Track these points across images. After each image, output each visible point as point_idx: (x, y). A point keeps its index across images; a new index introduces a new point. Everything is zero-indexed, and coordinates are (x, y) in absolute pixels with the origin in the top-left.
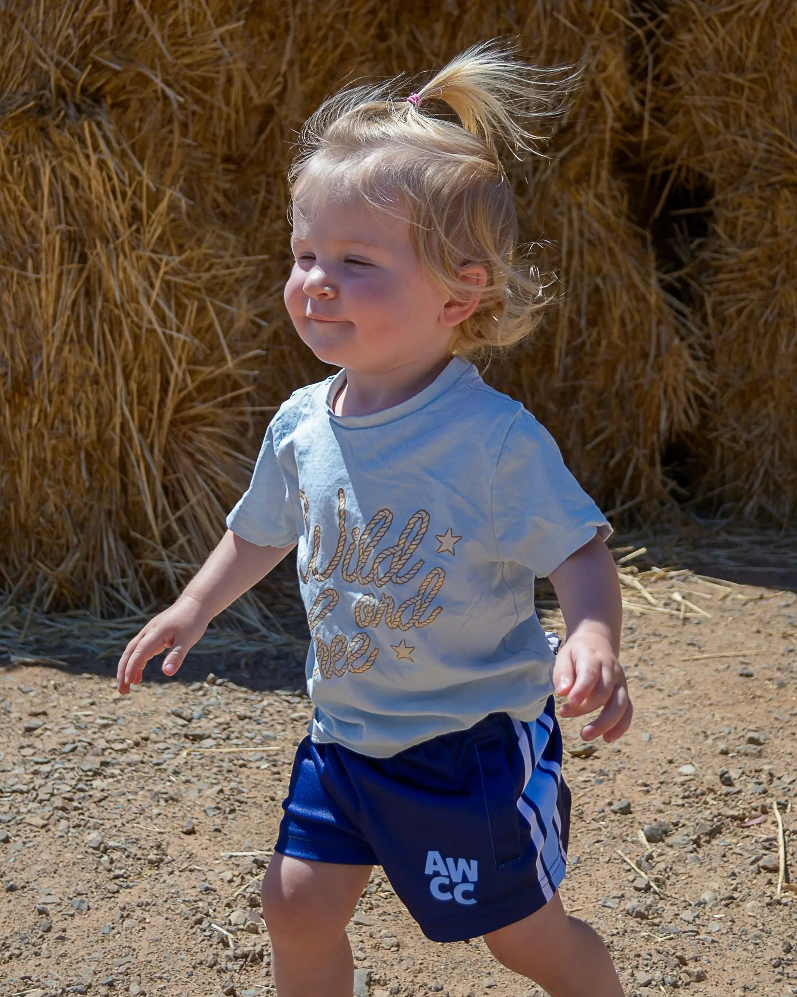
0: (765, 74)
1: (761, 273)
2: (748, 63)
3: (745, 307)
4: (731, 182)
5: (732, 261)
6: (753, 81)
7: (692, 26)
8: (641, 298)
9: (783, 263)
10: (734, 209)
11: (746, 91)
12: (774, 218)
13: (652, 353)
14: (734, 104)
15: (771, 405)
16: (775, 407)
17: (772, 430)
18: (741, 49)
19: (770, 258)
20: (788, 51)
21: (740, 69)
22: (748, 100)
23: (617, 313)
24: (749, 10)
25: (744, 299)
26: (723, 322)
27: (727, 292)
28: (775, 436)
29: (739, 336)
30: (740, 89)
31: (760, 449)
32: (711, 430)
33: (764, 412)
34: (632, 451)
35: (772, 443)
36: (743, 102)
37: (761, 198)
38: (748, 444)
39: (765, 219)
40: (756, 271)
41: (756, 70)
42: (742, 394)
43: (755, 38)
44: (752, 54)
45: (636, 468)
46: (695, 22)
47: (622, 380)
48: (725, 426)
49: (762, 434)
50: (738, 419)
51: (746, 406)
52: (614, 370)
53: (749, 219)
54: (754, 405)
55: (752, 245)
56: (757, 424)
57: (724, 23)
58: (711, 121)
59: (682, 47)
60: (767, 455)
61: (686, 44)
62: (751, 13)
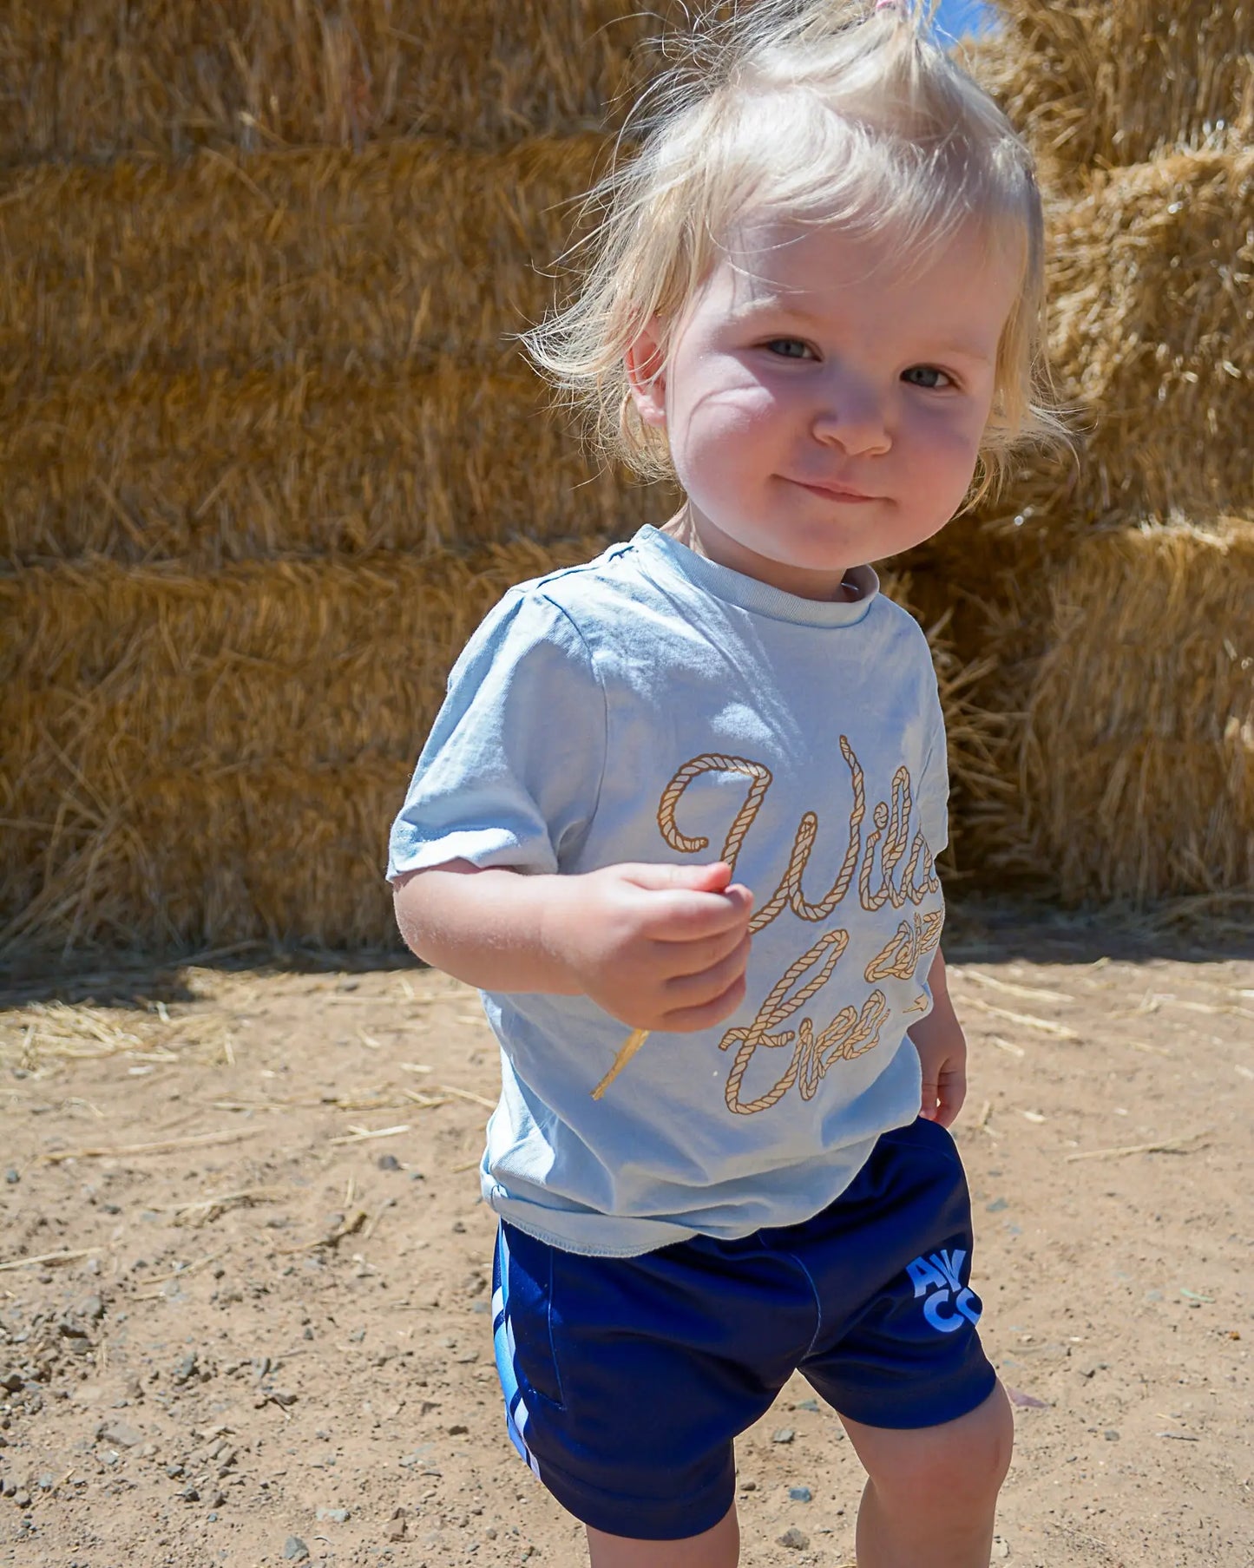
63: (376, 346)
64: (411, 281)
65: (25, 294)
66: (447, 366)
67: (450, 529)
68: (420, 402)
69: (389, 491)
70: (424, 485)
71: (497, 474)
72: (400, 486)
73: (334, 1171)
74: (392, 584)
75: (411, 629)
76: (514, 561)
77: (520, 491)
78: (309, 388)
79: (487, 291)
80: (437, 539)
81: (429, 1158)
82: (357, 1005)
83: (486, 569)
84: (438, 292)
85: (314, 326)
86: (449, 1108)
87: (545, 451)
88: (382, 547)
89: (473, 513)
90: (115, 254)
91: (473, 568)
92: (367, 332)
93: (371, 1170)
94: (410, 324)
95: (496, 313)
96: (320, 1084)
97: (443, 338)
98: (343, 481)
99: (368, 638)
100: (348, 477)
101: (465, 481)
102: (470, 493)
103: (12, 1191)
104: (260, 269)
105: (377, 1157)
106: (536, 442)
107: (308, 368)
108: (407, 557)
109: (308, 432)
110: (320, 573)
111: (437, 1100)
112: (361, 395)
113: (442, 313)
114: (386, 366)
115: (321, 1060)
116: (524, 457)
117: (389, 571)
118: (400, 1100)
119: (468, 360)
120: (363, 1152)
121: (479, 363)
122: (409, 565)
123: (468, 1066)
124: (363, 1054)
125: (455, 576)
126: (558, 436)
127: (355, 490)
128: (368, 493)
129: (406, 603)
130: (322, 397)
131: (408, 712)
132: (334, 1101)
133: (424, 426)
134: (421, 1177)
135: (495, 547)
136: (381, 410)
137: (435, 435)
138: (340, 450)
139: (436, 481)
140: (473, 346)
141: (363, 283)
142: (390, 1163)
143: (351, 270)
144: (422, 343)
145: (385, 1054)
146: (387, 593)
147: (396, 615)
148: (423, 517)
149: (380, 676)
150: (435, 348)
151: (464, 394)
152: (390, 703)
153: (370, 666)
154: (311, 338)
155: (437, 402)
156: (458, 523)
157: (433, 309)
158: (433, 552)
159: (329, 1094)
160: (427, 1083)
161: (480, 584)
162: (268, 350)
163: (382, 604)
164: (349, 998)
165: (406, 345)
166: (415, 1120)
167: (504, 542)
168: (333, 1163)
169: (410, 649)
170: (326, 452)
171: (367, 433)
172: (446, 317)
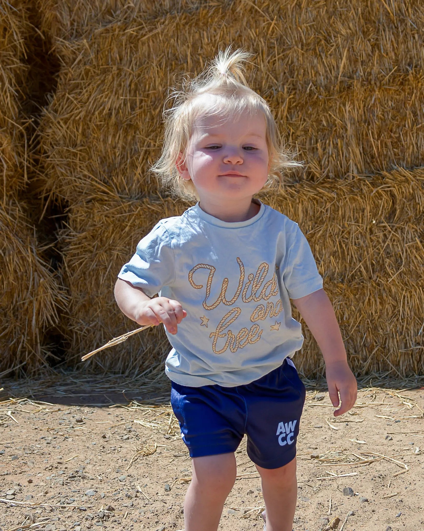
0: (86, 147)
1: (89, 245)
2: (78, 142)
3: (83, 261)
4: (75, 200)
5: (75, 239)
6: (80, 151)
7: (51, 125)
8: (23, 259)
9: (99, 239)
10: (75, 214)
11: (78, 155)
12: (93, 217)
13: (30, 287)
14: (73, 162)
15: (99, 311)
16: (101, 312)
17: (100, 323)
18: (75, 137)
19: (93, 237)
21: (75, 146)
22: (80, 160)
23: (11, 267)
24: (76, 117)
25: (82, 258)
26: (74, 270)
27: (74, 255)
28: (101, 326)
29: (81, 277)
30: (75, 155)
31: (94, 333)
33: (96, 314)
34: (21, 338)
35: (100, 330)
36: (77, 161)
37: (87, 208)
38: (88, 331)
39: (90, 218)
40: (86, 244)
41: (82, 145)
42: (84, 306)
43: (80, 131)
44: (80, 137)
45: (23, 347)
46: (52, 123)
47: (17, 302)
48: (77, 323)
49: (95, 326)
50: (84, 319)
51: (87, 312)
52: (12, 296)
53: (82, 218)
54: (91, 311)
55: (83, 231)
56: (93, 321)
57: (65, 123)
58: (63, 171)
59: (48, 136)
60: (98, 337)
61: (50, 134)
62: (77, 118)
63: (322, 79)
64: (338, 46)
65: (161, 74)
66: (357, 86)
67: (361, 165)
68: (344, 105)
69: (330, 149)
70: (348, 145)
71: (384, 135)
72: (336, 146)
73: (320, 494)
74: (334, 195)
75: (344, 217)
76: (395, 179)
77: (397, 143)
78: (290, 102)
79: (376, 46)
80: (355, 171)
81: (370, 490)
82: (324, 407)
83: (382, 184)
84: (351, 49)
85: (291, 72)
86: (378, 464)
87: (409, 123)
88: (328, 177)
89: (373, 157)
90: (199, 51)
91: (374, 184)
92: (317, 73)
93: (339, 495)
94: (338, 68)
95: (381, 56)
96: (310, 448)
97: (355, 72)
98: (307, 146)
99: (322, 222)
100: (311, 144)
101: (368, 141)
102: (371, 146)
103: (168, 495)
104: (265, 49)
105: (342, 488)
106: (404, 118)
107: (289, 93)
108: (341, 181)
109: (290, 124)
110: (298, 192)
111: (371, 459)
112: (315, 104)
113: (353, 60)
114: (327, 88)
115: (309, 435)
116: (398, 126)
117: (331, 189)
118: (351, 458)
119: (367, 81)
120: (335, 485)
121: (373, 82)
122: (341, 184)
123: (385, 442)
124: (330, 433)
125: (365, 189)
126: (415, 114)
127: (314, 150)
128: (320, 151)
129: (341, 204)
130: (296, 106)
131: (344, 258)
132: (317, 457)
133: (347, 116)
134: (367, 501)
135: (385, 173)
136: (325, 110)
137: (352, 119)
138: (306, 131)
139: (353, 142)
140: (370, 74)
141: (315, 49)
142: (350, 492)
143: (308, 44)
144: (344, 76)
145: (340, 433)
146: (332, 199)
147: (336, 210)
148: (347, 161)
149: (329, 240)
150: (351, 77)
151: (366, 98)
152: (334, 254)
153: (324, 236)
154: (290, 79)
155: (353, 103)
156: (365, 162)
157: (349, 58)
158: (354, 177)
159: (315, 453)
160: (364, 449)
161: (377, 192)
162: (270, 87)
163: (329, 205)
164: (319, 403)
165: (336, 78)
166: (360, 469)
167: (389, 170)
168: (319, 490)
169: (343, 227)
170: (298, 133)
171: (319, 122)
172: (356, 61)
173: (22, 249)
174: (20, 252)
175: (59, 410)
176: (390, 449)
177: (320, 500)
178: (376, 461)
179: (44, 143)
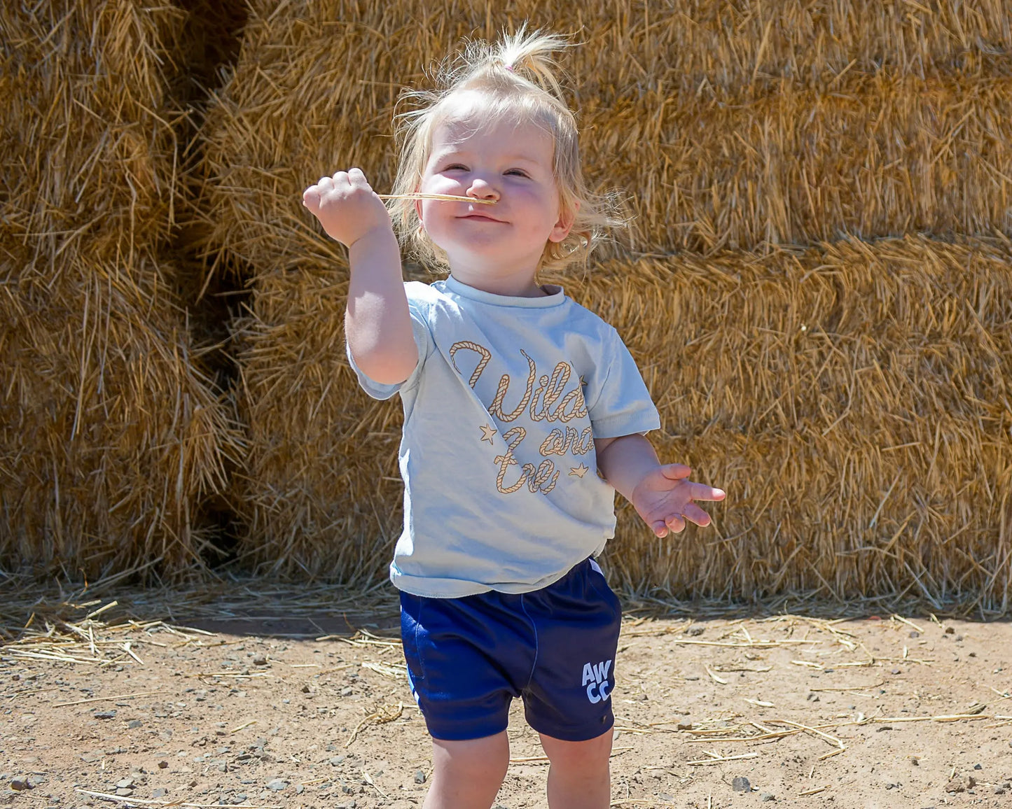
0: (291, 169)
1: (290, 348)
2: (277, 159)
3: (278, 378)
4: (266, 266)
5: (264, 336)
6: (280, 175)
7: (225, 124)
8: (163, 367)
9: (308, 339)
10: (265, 291)
11: (276, 183)
12: (300, 298)
13: (175, 420)
14: (264, 195)
15: (303, 469)
16: (307, 471)
17: (305, 492)
18: (271, 149)
19: (297, 334)
20: (310, 149)
21: (269, 164)
22: (278, 192)
23: (140, 383)
24: (272, 112)
25: (277, 371)
26: (258, 393)
27: (261, 365)
28: (307, 497)
29: (273, 407)
30: (269, 182)
31: (293, 509)
32: (250, 493)
33: (298, 475)
34: (153, 513)
35: (305, 504)
36: (273, 194)
37: (288, 280)
38: (282, 504)
39: (292, 299)
40: (284, 346)
41: (283, 165)
42: (277, 458)
43: (281, 138)
44: (279, 150)
45: (157, 530)
46: (228, 120)
47: (148, 446)
48: (262, 489)
49: (296, 496)
50: (274, 483)
51: (282, 470)
52: (140, 436)
53: (279, 298)
54: (288, 470)
55: (280, 322)
56: (292, 486)
57: (253, 122)
58: (246, 211)
59: (219, 143)
60: (300, 516)
61: (223, 141)
62: (276, 114)
63: (724, 74)
64: (755, 16)
65: (436, 45)
66: (785, 89)
67: (786, 230)
68: (762, 122)
69: (734, 198)
70: (764, 192)
71: (828, 178)
72: (743, 193)
73: (692, 789)
74: (736, 279)
75: (751, 319)
76: (842, 256)
77: (848, 194)
78: (666, 112)
79: (821, 22)
80: (775, 239)
81: (778, 782)
82: (704, 646)
83: (819, 264)
84: (779, 24)
85: (672, 58)
86: (793, 739)
87: (870, 160)
88: (727, 246)
89: (806, 216)
90: (508, 8)
91: (806, 264)
92: (717, 61)
93: (725, 790)
94: (754, 55)
95: (829, 40)
96: (676, 712)
97: (782, 64)
98: (694, 190)
99: (714, 326)
100: (700, 186)
101: (800, 187)
102: (805, 197)
103: (420, 789)
104: (627, 13)
105: (730, 779)
106: (863, 151)
107: (666, 94)
108: (750, 255)
109: (665, 149)
110: (674, 270)
111: (780, 731)
112: (711, 116)
113: (781, 43)
114: (732, 90)
115: (676, 692)
116: (853, 165)
117: (732, 268)
118: (748, 730)
119: (803, 82)
120: (718, 773)
121: (813, 85)
122: (750, 261)
123: (806, 704)
124: (712, 688)
125: (791, 271)
126: (882, 146)
127: (705, 198)
128: (716, 200)
129: (747, 295)
130: (677, 118)
131: (748, 390)
132: (689, 728)
133: (765, 140)
134: (772, 798)
135: (825, 244)
136: (726, 128)
137: (773, 147)
138: (692, 164)
139: (775, 188)
140: (808, 70)
141: (715, 20)
142: (743, 785)
143: (704, 10)
144: (763, 70)
145: (730, 689)
146: (732, 286)
147: (738, 306)
148: (763, 220)
149: (724, 359)
150: (775, 74)
151: (799, 112)
152: (732, 382)
153: (715, 350)
154: (669, 70)
155: (777, 120)
156: (794, 224)
157: (773, 40)
158: (772, 249)
159: (685, 721)
160: (771, 716)
161: (811, 276)
162: (633, 81)
163: (726, 296)
164: (694, 640)
165: (750, 72)
166: (762, 747)
167: (834, 240)
168: (691, 782)
169: (750, 335)
170: (679, 166)
171: (716, 149)
172: (786, 45)
173: (161, 350)
174: (157, 354)
175: (223, 643)
176: (814, 715)
177: (692, 798)
178: (790, 734)
179: (212, 157)
